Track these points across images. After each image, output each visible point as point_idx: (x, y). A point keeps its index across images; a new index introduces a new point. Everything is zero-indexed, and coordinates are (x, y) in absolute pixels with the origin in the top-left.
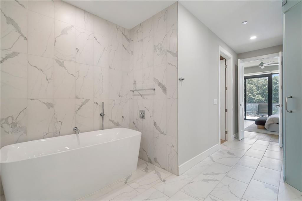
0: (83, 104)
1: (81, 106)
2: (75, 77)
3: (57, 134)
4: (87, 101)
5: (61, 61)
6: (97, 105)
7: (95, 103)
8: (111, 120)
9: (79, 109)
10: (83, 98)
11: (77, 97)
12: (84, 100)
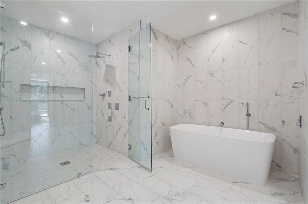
0: (228, 104)
1: (227, 106)
2: (222, 82)
3: (210, 124)
4: (232, 101)
5: (212, 73)
6: (243, 105)
7: (241, 103)
8: (261, 123)
9: (225, 108)
10: (229, 99)
11: (223, 98)
12: (229, 101)
